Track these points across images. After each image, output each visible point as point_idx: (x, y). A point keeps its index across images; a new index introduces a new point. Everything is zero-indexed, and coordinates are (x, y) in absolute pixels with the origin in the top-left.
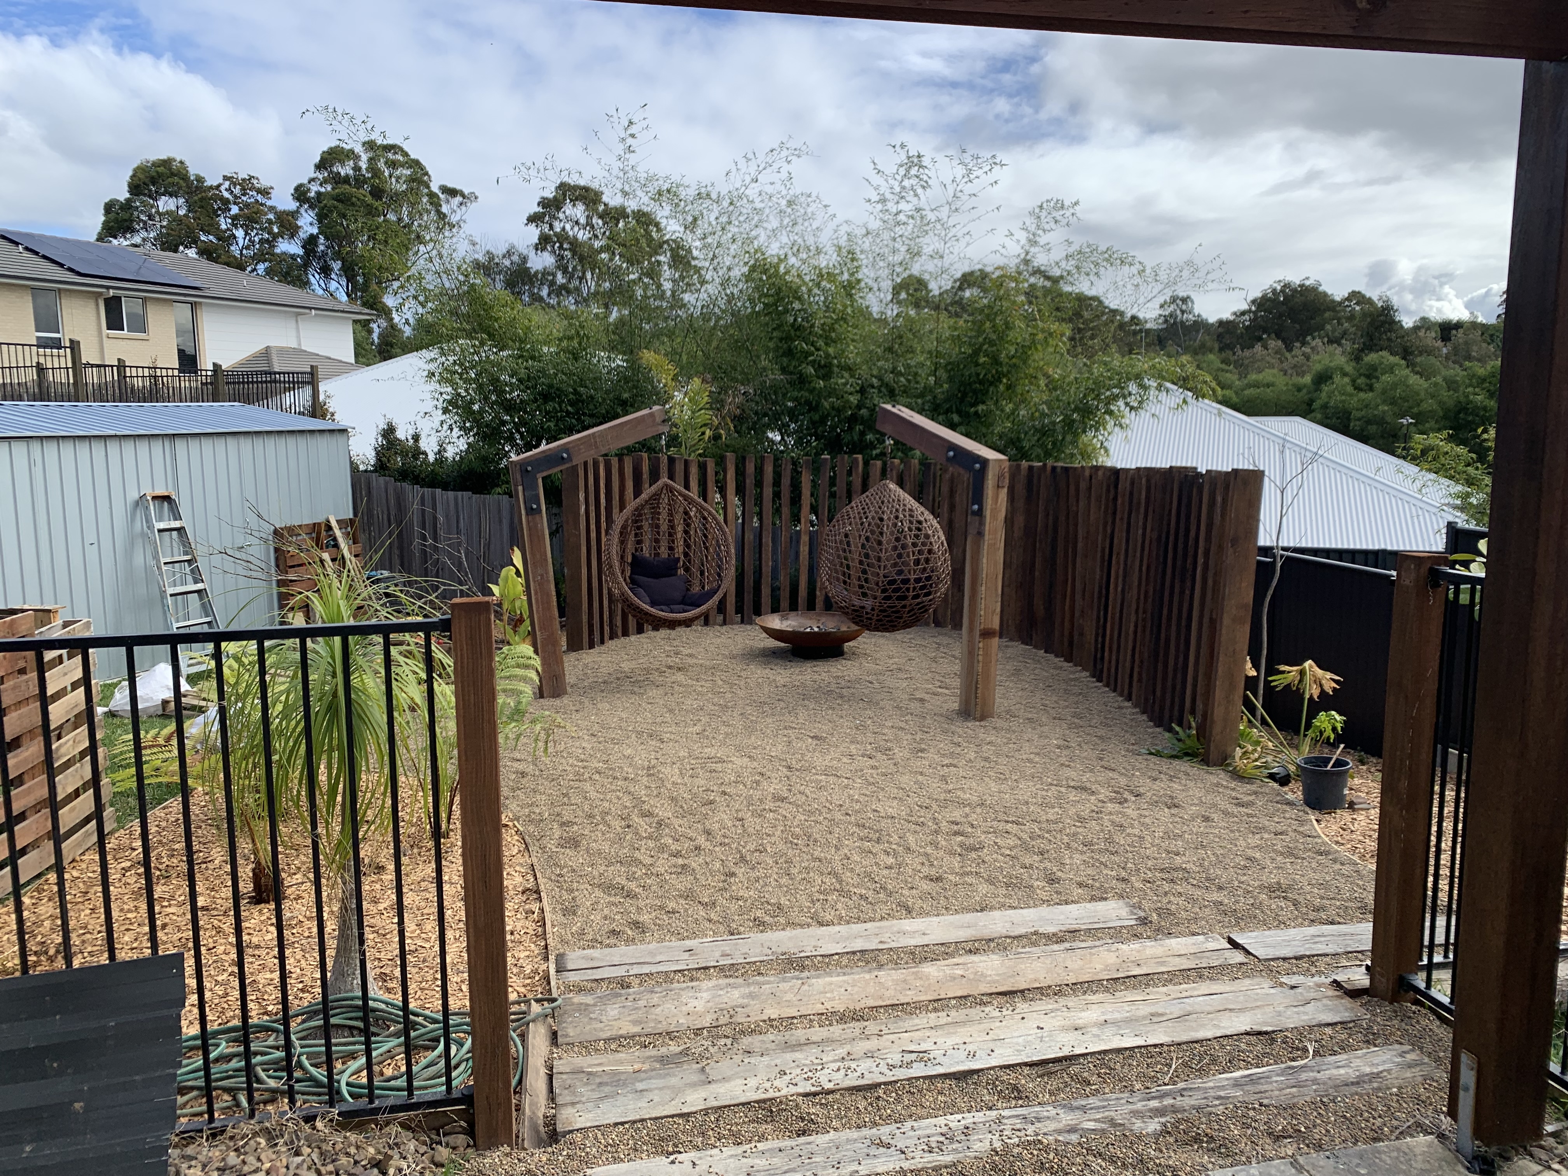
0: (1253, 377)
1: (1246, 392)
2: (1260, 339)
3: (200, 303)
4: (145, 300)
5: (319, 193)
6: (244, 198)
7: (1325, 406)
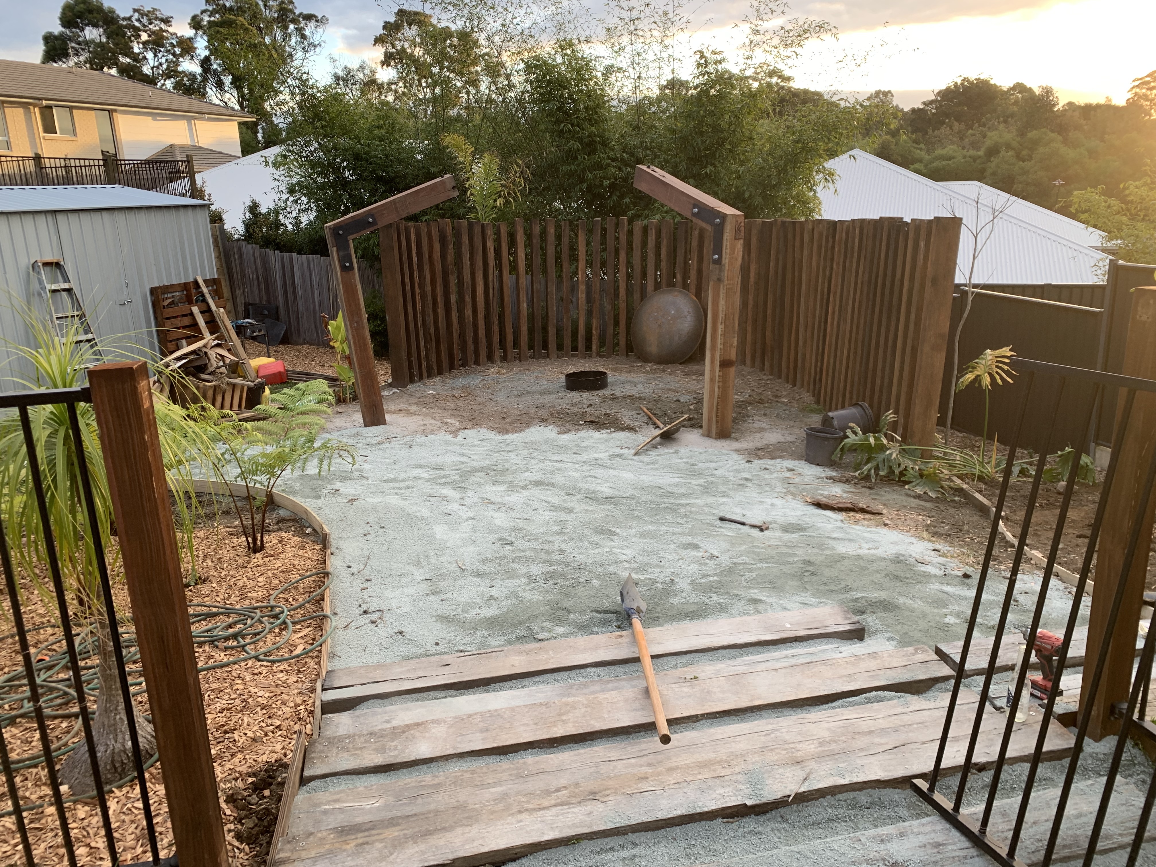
0: (939, 152)
1: (934, 165)
2: (944, 123)
3: (115, 111)
4: (71, 108)
5: (209, 22)
6: (151, 27)
7: (994, 174)
